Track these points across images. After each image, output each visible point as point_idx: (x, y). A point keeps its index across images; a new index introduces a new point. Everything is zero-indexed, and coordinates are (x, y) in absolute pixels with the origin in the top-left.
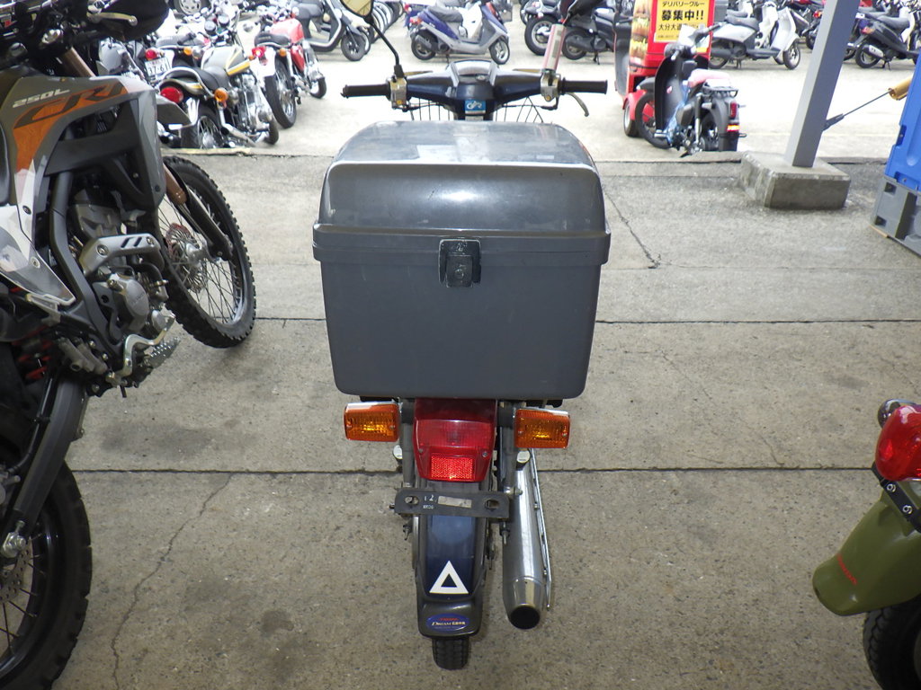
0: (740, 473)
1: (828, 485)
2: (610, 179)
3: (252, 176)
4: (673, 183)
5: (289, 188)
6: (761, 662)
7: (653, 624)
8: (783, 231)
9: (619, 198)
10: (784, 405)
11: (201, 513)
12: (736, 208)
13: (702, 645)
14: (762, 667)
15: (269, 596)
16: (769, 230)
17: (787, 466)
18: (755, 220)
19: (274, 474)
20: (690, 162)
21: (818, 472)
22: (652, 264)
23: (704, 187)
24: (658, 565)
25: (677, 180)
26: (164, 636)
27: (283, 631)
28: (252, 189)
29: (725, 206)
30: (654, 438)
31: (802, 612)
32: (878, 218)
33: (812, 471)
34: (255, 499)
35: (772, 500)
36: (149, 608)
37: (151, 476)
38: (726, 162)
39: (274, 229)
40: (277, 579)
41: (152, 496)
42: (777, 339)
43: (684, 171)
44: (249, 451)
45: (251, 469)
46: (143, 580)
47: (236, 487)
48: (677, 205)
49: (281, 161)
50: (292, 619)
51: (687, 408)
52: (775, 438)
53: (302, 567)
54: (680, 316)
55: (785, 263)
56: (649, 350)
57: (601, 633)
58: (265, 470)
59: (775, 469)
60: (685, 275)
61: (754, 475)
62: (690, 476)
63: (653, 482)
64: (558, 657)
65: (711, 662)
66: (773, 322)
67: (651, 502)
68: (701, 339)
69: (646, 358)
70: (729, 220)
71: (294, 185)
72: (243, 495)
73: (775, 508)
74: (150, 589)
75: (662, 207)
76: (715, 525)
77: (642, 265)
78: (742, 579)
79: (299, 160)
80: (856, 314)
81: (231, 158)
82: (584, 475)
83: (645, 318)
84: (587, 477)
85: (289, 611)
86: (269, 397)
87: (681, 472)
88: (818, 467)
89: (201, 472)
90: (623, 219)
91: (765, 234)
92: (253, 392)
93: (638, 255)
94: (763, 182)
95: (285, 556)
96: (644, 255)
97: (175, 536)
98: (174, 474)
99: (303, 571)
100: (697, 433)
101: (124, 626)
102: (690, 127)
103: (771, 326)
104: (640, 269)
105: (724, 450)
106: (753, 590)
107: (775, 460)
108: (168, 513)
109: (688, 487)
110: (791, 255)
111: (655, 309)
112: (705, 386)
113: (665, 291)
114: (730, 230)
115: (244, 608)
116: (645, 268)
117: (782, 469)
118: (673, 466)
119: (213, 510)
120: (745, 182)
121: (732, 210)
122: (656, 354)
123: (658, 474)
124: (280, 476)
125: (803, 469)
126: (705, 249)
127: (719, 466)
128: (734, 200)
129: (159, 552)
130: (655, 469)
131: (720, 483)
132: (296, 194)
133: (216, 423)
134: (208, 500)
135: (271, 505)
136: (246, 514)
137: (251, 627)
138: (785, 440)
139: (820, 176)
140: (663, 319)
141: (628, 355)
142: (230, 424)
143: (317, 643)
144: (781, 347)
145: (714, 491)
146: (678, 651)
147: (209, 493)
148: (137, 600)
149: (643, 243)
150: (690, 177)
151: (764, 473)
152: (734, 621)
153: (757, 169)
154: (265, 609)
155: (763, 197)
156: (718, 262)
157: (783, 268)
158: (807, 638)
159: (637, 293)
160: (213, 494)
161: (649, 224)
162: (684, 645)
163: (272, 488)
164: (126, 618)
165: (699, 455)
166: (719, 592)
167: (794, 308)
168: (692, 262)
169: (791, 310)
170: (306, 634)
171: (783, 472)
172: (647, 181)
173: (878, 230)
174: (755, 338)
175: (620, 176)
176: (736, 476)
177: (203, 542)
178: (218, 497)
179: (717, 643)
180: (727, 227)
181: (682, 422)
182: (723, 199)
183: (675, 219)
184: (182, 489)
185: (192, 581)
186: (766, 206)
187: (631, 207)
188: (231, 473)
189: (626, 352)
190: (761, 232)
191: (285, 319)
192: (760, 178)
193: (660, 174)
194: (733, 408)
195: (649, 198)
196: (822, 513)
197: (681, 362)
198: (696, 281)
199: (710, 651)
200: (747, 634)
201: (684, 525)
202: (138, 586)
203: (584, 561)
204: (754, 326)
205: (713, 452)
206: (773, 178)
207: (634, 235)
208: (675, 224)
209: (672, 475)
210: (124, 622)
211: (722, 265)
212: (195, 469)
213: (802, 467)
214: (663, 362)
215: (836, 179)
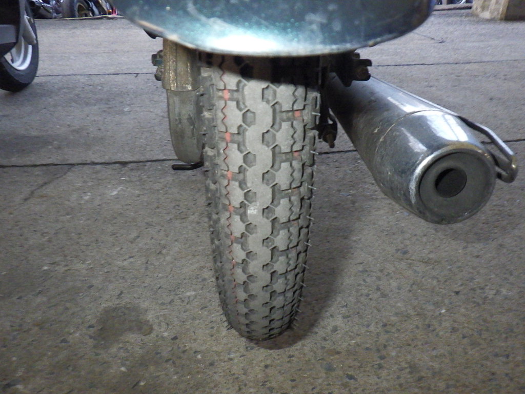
11: (26, 200)
12: (480, 21)
15: (111, 287)
16: (515, 27)
19: (124, 164)
22: (439, 42)
27: (133, 337)
28: (112, 28)
29: (471, 21)
34: (99, 184)
38: (454, 9)
40: (125, 263)
44: (96, 148)
45: (96, 161)
47: (74, 177)
50: (150, 317)
53: (163, 248)
56: (477, 75)
58: (113, 161)
60: (470, 44)
69: (479, 79)
70: (480, 25)
72: (85, 182)
77: (432, 42)
81: (99, 20)
83: (459, 62)
85: (144, 305)
86: (120, 113)
89: (36, 166)
92: (104, 111)
93: (425, 39)
94: (496, 3)
95: (138, 237)
99: (164, 251)
111: (462, 58)
113: (462, 51)
115: (68, 305)
116: (435, 43)
119: (42, 196)
120: (479, 9)
121: (477, 22)
122: (486, 76)
124: (132, 165)
126: (474, 35)
128: (475, 19)
133: (61, 131)
134: (38, 189)
135: (119, 188)
136: (87, 198)
137: (77, 335)
140: (473, 61)
141: (461, 77)
142: (77, 131)
147: (41, 182)
149: (423, 35)
154: (104, 305)
156: (490, 38)
159: (440, 52)
160: (45, 184)
163: (123, 175)
170: (175, 338)
177: (21, 228)
178: (51, 185)
182: (467, 19)
184: (8, 181)
188: (72, 165)
189: (458, 76)
190: (510, 28)
191: (137, 74)
197: (514, 78)
198: (482, 46)
211: (495, 40)
212: (29, 163)
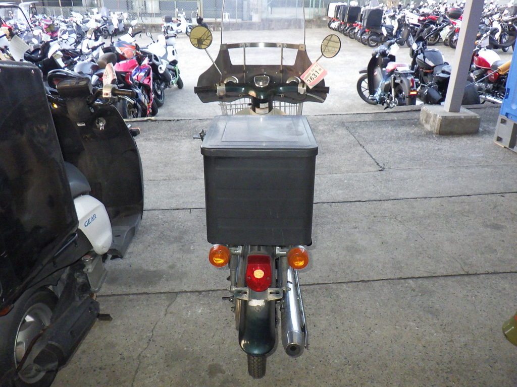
0: (446, 278)
1: (493, 282)
2: (350, 123)
3: (158, 132)
4: (385, 124)
5: (179, 137)
6: (473, 377)
7: (414, 360)
8: (448, 147)
9: (357, 134)
10: (463, 241)
11: (165, 315)
12: (421, 136)
13: (441, 370)
14: (474, 379)
15: (209, 357)
16: (441, 147)
17: (470, 273)
18: (432, 142)
19: (200, 292)
20: (392, 112)
21: (487, 275)
22: (381, 169)
23: (402, 125)
24: (411, 329)
25: (387, 122)
26: (158, 380)
27: (220, 375)
28: (159, 139)
29: (415, 135)
30: (397, 262)
31: (490, 350)
32: (498, 137)
33: (484, 275)
34: (192, 306)
35: (466, 291)
36: (148, 367)
37: (135, 297)
38: (411, 111)
39: (175, 160)
40: (212, 347)
41: (138, 307)
42: (454, 206)
43: (389, 117)
44: (185, 280)
45: (187, 290)
46: (142, 352)
47: (181, 301)
48: (389, 135)
49: (172, 123)
50: (224, 368)
51: (412, 245)
52: (461, 258)
53: (224, 341)
54: (401, 196)
55: (451, 164)
56: (387, 215)
57: (387, 366)
58: (195, 290)
59: (463, 275)
60: (399, 174)
61: (454, 279)
62: (420, 281)
63: (401, 285)
64: (366, 380)
65: (447, 378)
66: (450, 197)
67: (402, 296)
68: (413, 207)
69: (386, 220)
70: (418, 142)
71: (181, 136)
72: (186, 304)
73: (468, 296)
74: (146, 356)
75: (381, 137)
76: (437, 306)
77: (375, 169)
78: (456, 334)
79: (182, 122)
80: (494, 190)
81: (145, 123)
82: (364, 284)
83: (382, 199)
84: (365, 285)
85: (221, 364)
86: (189, 251)
87: (414, 279)
88: (487, 272)
89: (161, 293)
90: (361, 145)
91: (439, 149)
92: (181, 249)
93: (373, 164)
94: (434, 121)
95: (214, 335)
96: (376, 164)
97: (154, 328)
98: (147, 295)
100: (420, 258)
101: (136, 376)
102: (389, 93)
103: (450, 199)
104: (375, 172)
105: (436, 266)
106: (462, 339)
107: (463, 270)
108: (148, 316)
109: (419, 287)
110: (454, 160)
111: (386, 193)
112: (419, 233)
113: (390, 183)
114: (419, 148)
115: (198, 363)
116: (377, 171)
117: (468, 275)
118: (410, 276)
119: (171, 313)
120: (424, 122)
121: (419, 137)
122: (391, 217)
123: (403, 281)
124: (203, 293)
125: (479, 274)
126: (407, 159)
127: (434, 275)
128: (419, 131)
129: (147, 336)
130: (401, 278)
131: (437, 284)
132: (183, 141)
133: (164, 267)
134: (168, 308)
135: (201, 309)
136: (189, 314)
137: (203, 374)
138: (467, 260)
139: (465, 117)
140: (392, 198)
141: (376, 218)
142: (172, 267)
143: (239, 380)
144: (456, 209)
145: (434, 289)
146: (428, 373)
147: (168, 304)
148: (140, 362)
149: (374, 157)
150: (393, 120)
151: (459, 277)
152: (456, 356)
153: (430, 114)
154: (208, 364)
155: (435, 129)
156: (416, 165)
157: (451, 167)
158: (495, 363)
159: (375, 185)
160: (170, 305)
161: (375, 147)
162: (431, 370)
163: (201, 300)
164: (136, 372)
165: (423, 270)
166: (445, 341)
167: (460, 188)
168: (402, 166)
169: (459, 189)
170: (232, 375)
171: (468, 276)
172: (370, 123)
173: (498, 144)
174: (442, 205)
175: (356, 122)
176: (444, 280)
177: (169, 330)
178: (172, 305)
179: (449, 368)
180: (417, 146)
181: (411, 252)
182: (413, 131)
183: (389, 144)
184: (153, 303)
185: (167, 351)
186: (437, 134)
187: (364, 138)
188: (177, 293)
189: (375, 217)
190: (436, 148)
191: (191, 209)
192: (432, 119)
193: (377, 120)
194: (437, 244)
195: (373, 133)
196: (493, 297)
197: (405, 220)
198: (405, 176)
199: (446, 372)
200: (464, 363)
201: (421, 307)
202: (140, 355)
203: (372, 329)
204: (440, 199)
205: (430, 268)
206: (439, 119)
207: (368, 153)
208: (389, 146)
209: (410, 281)
210: (136, 374)
211: (418, 167)
212: (158, 291)
213: (478, 273)
214: (395, 221)
215: (473, 118)
